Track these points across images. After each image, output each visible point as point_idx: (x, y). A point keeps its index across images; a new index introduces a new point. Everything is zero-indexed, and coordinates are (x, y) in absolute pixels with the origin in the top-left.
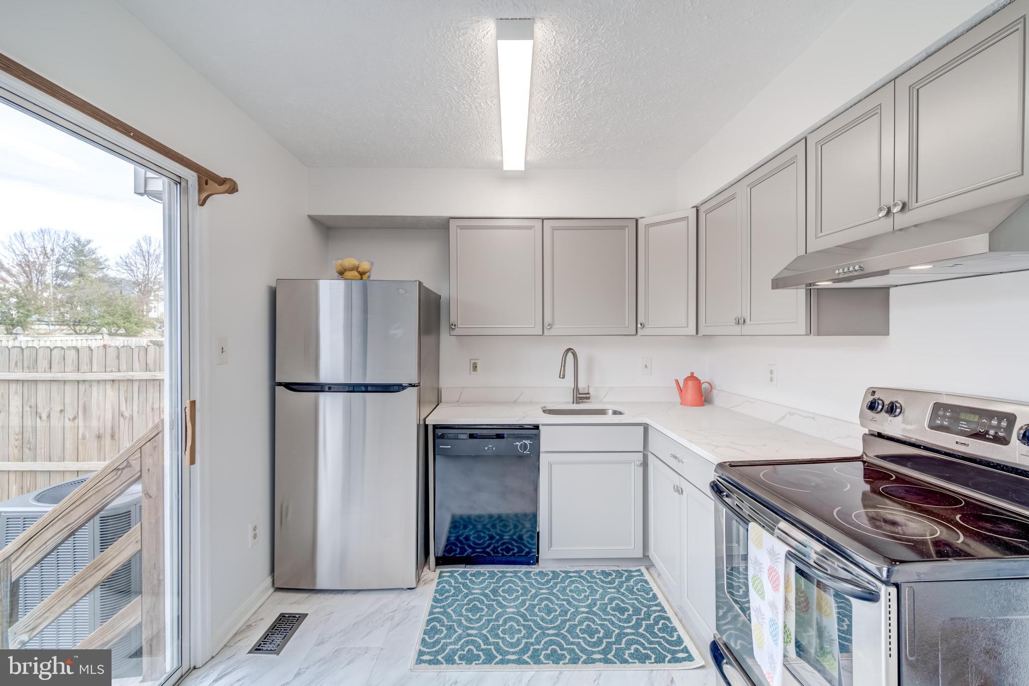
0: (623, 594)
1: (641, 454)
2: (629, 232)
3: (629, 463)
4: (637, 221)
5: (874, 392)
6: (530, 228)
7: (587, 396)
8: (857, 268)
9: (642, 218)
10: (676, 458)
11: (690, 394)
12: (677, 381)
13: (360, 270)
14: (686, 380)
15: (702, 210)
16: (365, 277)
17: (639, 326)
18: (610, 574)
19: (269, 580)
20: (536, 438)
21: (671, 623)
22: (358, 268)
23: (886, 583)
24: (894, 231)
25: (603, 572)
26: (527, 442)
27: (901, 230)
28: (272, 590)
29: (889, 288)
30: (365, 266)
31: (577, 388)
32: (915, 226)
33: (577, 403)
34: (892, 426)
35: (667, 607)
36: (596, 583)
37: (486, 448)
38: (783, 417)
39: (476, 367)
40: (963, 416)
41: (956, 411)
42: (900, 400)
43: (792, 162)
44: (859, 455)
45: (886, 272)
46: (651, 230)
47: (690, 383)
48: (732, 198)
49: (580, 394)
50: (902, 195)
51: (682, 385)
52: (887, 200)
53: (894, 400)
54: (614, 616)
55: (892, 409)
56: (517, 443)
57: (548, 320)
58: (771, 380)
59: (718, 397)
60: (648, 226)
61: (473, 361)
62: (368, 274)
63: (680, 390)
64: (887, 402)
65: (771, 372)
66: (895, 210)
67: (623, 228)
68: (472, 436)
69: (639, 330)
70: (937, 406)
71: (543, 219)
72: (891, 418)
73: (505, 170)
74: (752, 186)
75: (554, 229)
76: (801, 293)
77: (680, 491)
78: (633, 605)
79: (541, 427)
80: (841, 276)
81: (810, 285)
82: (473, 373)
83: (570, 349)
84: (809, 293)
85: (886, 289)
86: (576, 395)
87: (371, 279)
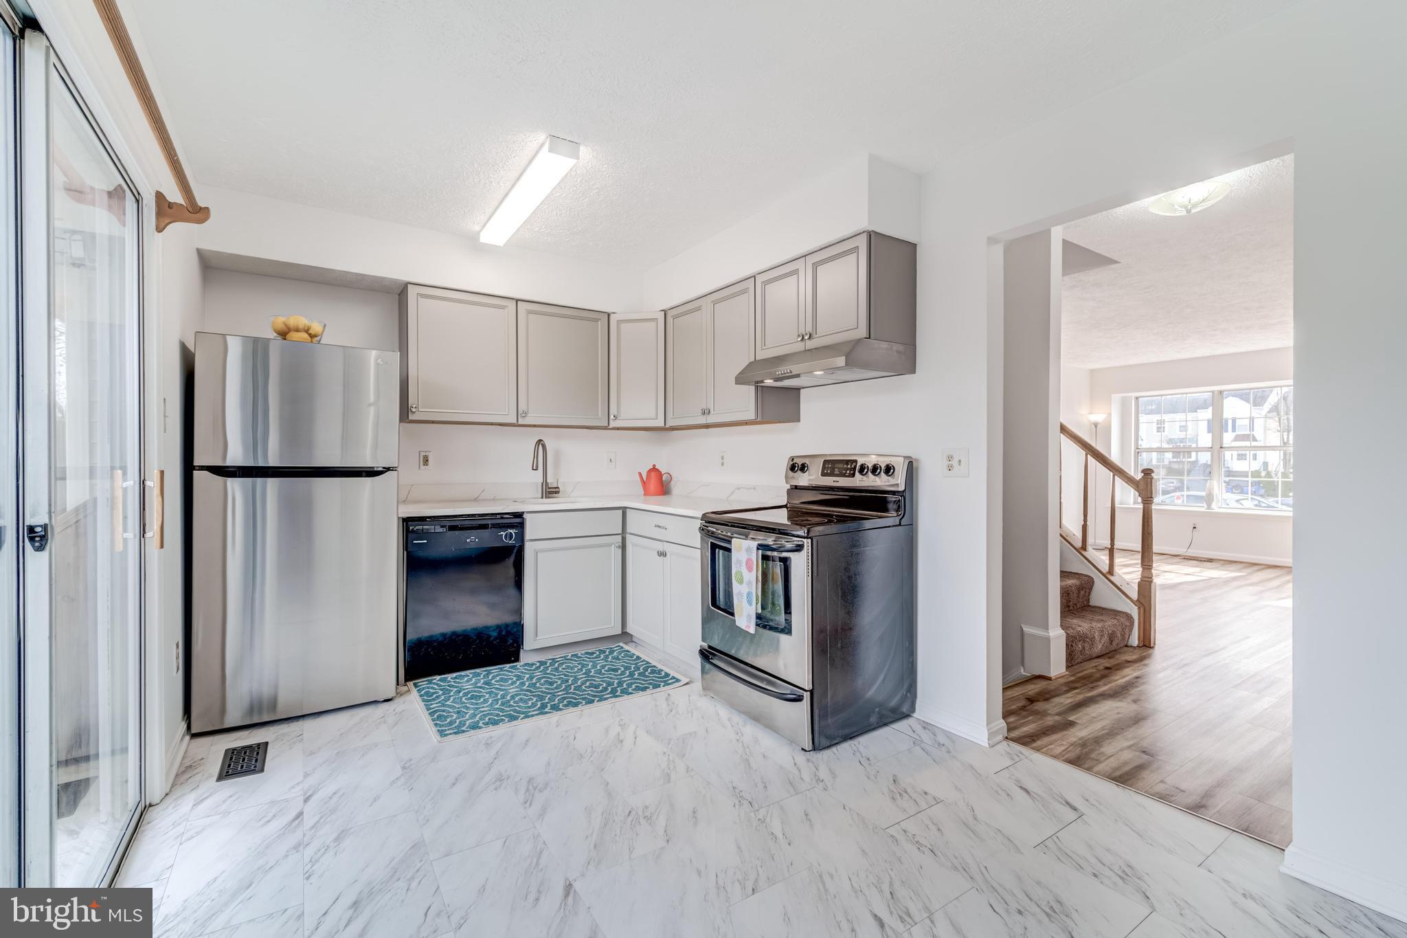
0: (611, 662)
1: (620, 536)
2: (601, 326)
3: (610, 545)
4: (609, 315)
5: (793, 459)
6: (503, 307)
7: (557, 490)
8: (788, 371)
9: (613, 313)
10: (659, 527)
11: (653, 485)
12: (640, 474)
13: (310, 332)
14: (650, 471)
15: (670, 314)
16: (315, 340)
17: (612, 417)
18: (593, 653)
19: (183, 726)
20: (521, 526)
21: (657, 668)
22: (308, 330)
23: (807, 538)
24: (805, 350)
25: (587, 653)
26: (512, 531)
27: (808, 350)
28: (188, 738)
29: (800, 389)
30: (316, 327)
31: (546, 482)
32: (815, 349)
33: (546, 498)
34: (803, 480)
35: (650, 661)
36: (584, 660)
37: (468, 540)
38: (732, 493)
39: (427, 461)
40: (837, 465)
41: (834, 462)
42: (807, 461)
43: (745, 291)
44: (785, 504)
45: (798, 376)
46: (623, 325)
47: (653, 474)
48: (699, 309)
49: (549, 488)
50: (809, 329)
51: (645, 479)
52: (802, 331)
53: (804, 462)
54: (610, 674)
55: (803, 468)
56: (502, 533)
57: (522, 407)
58: (723, 464)
59: (676, 489)
60: (619, 322)
61: (423, 454)
62: (319, 338)
63: (644, 483)
64: (800, 464)
65: (723, 458)
66: (806, 338)
67: (597, 320)
68: (452, 528)
69: (611, 421)
70: (825, 462)
71: (517, 301)
72: (802, 474)
73: (481, 243)
74: (715, 303)
75: (529, 312)
76: (752, 388)
77: (662, 554)
78: (622, 666)
79: (525, 516)
80: (780, 376)
81: (757, 382)
82: (422, 467)
83: (540, 440)
84: (757, 387)
85: (798, 390)
86: (546, 490)
87: (321, 342)
